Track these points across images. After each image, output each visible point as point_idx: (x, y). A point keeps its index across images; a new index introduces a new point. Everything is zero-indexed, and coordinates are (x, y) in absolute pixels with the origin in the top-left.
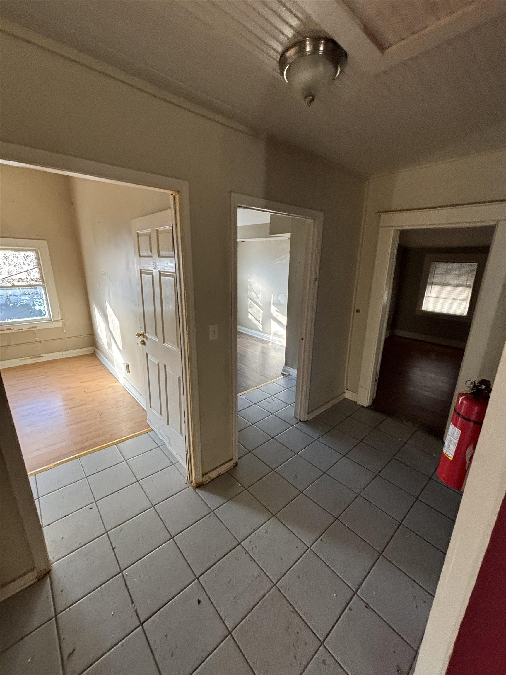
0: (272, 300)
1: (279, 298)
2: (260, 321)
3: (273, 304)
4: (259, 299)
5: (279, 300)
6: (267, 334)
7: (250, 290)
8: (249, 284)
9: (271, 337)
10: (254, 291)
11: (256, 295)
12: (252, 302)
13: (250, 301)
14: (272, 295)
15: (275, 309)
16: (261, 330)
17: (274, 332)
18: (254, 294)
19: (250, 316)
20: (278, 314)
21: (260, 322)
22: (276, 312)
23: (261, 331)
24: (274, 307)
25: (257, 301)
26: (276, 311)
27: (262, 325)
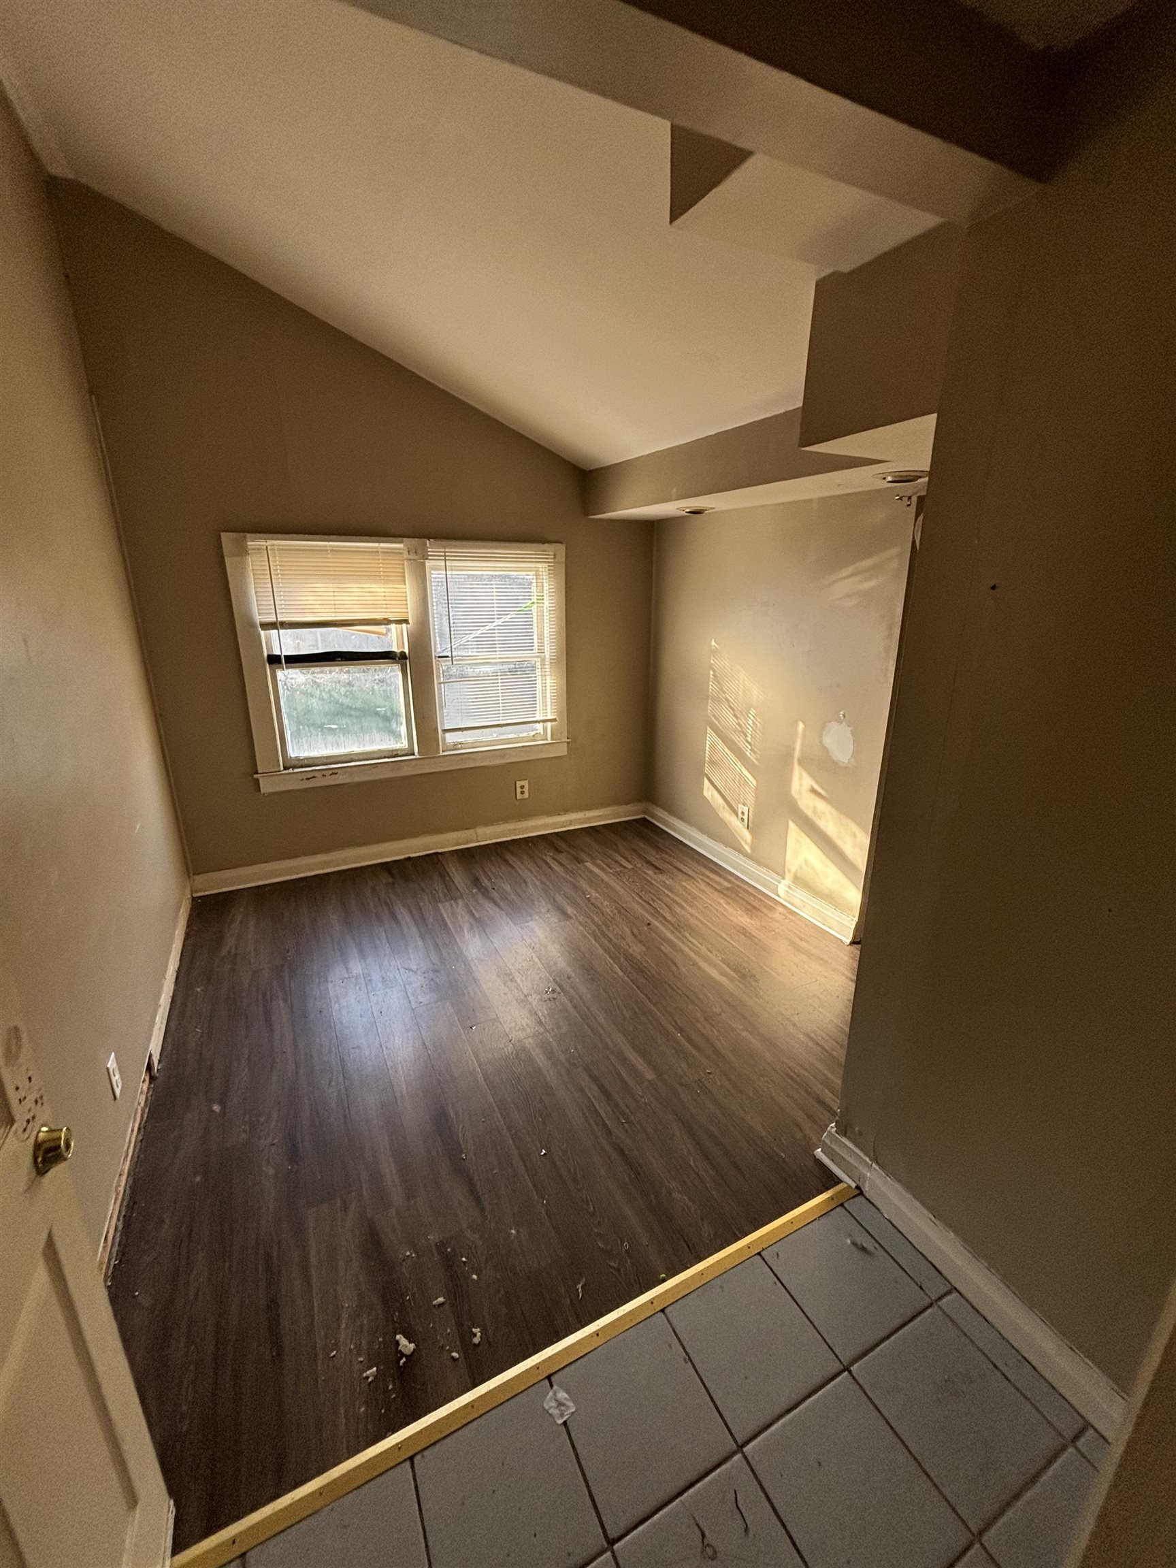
0: (798, 746)
1: (828, 741)
2: (745, 817)
3: (800, 762)
4: (746, 736)
5: (825, 749)
6: (767, 867)
7: (717, 700)
8: (711, 672)
9: (782, 889)
10: (727, 700)
11: (735, 716)
12: (720, 745)
13: (711, 738)
14: (801, 726)
15: (808, 782)
16: (748, 849)
17: (793, 869)
18: (728, 719)
19: (709, 792)
20: (821, 805)
21: (742, 819)
22: (813, 796)
23: (745, 854)
24: (805, 776)
25: (739, 740)
26: (813, 791)
27: (752, 833)
